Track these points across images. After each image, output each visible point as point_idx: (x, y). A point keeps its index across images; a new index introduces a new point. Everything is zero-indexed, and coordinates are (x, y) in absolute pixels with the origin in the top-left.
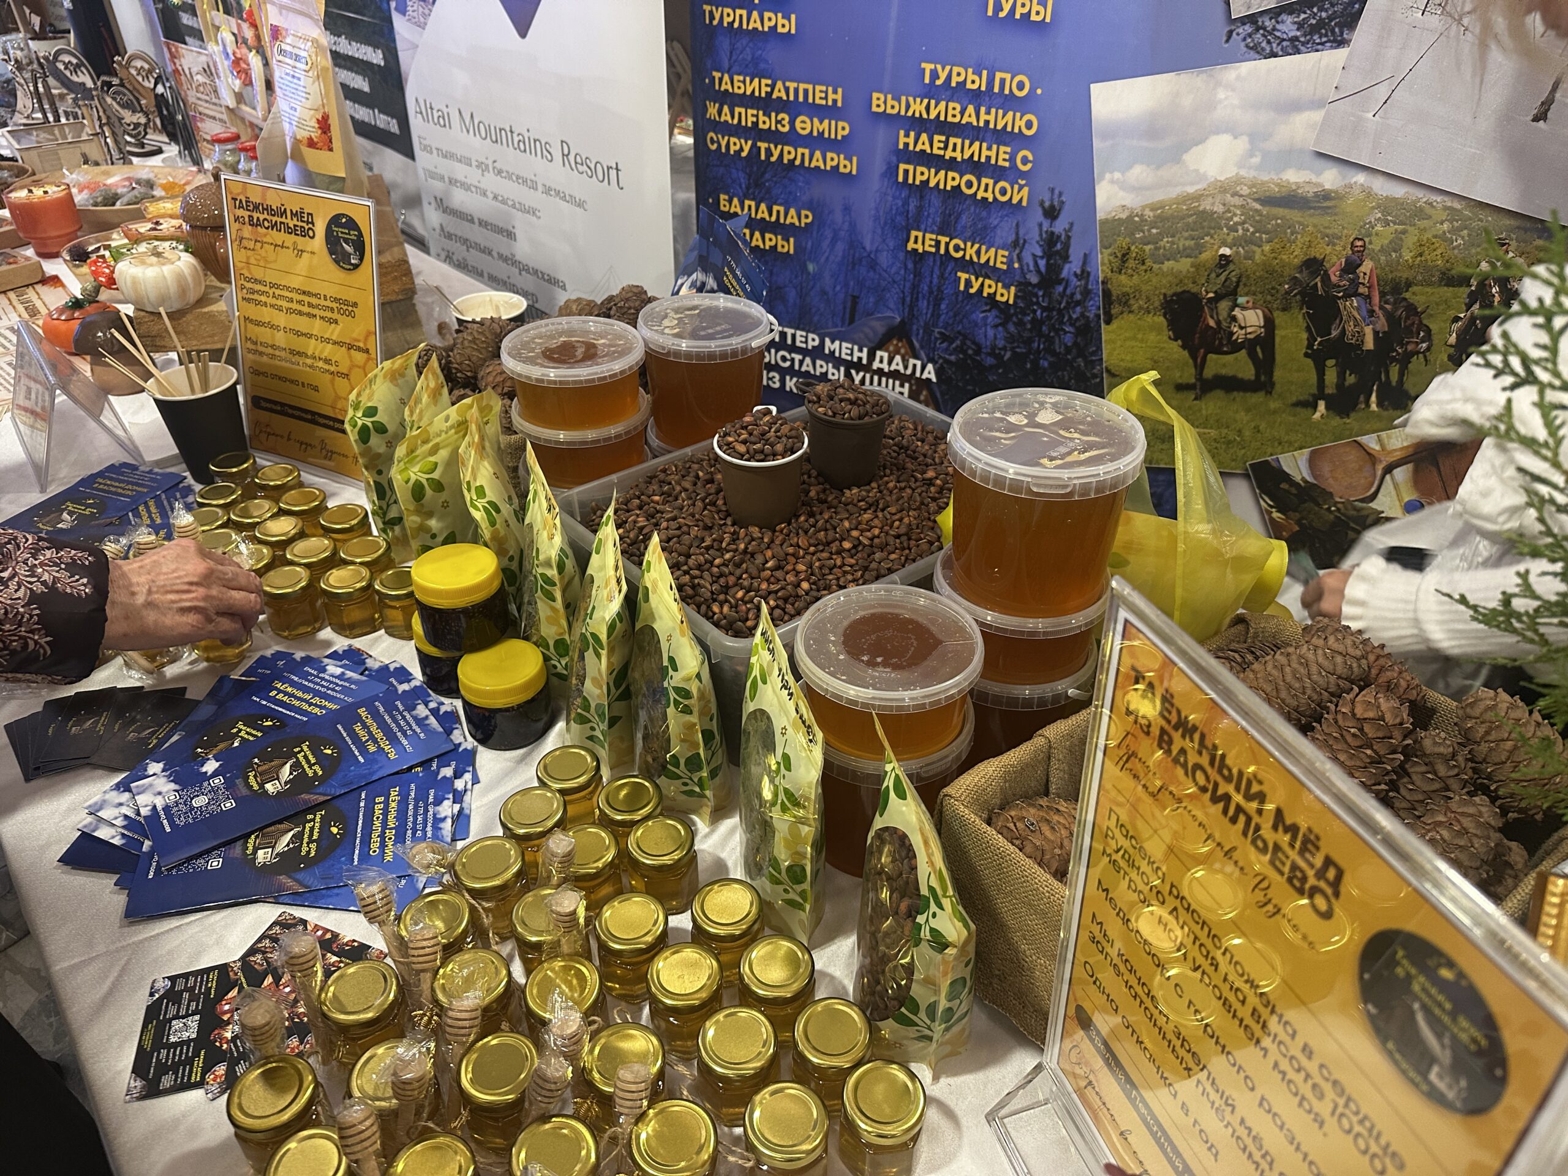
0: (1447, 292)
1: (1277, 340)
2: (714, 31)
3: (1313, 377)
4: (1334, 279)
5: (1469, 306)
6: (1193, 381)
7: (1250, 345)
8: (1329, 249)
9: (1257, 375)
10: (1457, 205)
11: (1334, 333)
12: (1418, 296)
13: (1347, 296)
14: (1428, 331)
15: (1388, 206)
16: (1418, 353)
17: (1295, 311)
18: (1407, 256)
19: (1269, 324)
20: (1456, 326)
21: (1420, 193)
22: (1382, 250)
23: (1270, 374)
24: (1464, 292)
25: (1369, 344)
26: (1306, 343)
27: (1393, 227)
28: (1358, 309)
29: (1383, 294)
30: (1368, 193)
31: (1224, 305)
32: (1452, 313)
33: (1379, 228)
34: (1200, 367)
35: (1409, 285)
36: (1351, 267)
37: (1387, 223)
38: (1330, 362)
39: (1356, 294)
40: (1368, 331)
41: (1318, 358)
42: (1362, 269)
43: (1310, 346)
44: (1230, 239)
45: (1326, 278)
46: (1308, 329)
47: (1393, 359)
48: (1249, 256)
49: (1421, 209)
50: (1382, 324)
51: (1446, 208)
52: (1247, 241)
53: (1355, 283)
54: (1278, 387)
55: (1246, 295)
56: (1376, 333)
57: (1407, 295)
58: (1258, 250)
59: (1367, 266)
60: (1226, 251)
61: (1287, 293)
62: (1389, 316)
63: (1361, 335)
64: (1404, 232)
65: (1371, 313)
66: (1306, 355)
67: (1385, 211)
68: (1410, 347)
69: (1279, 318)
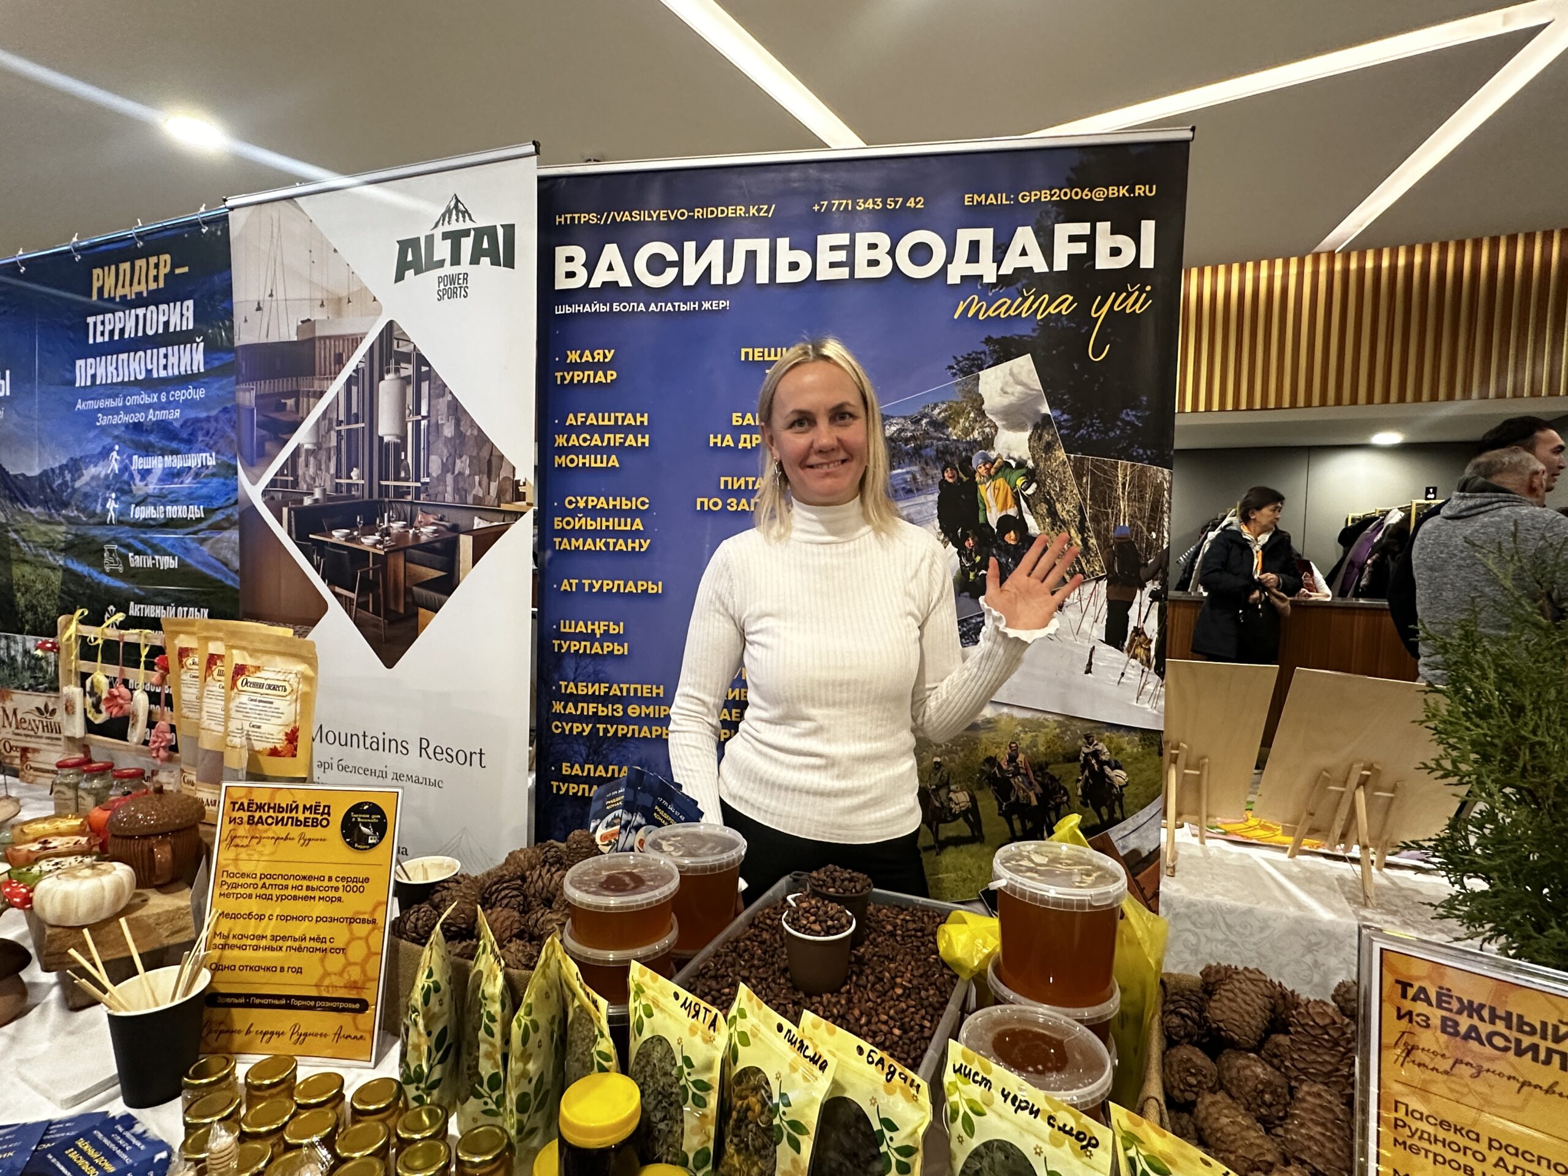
0: (1070, 766)
1: (980, 808)
2: (560, 657)
3: (1007, 828)
4: (1005, 767)
5: (1083, 772)
6: (933, 843)
7: (964, 814)
8: (997, 750)
9: (973, 832)
10: (1060, 719)
11: (1013, 799)
12: (1054, 770)
13: (1014, 776)
14: (1065, 789)
15: (1024, 723)
16: (1063, 803)
17: (987, 788)
18: (1042, 749)
19: (973, 799)
20: (1079, 784)
21: (1039, 715)
22: (1028, 747)
23: (980, 830)
24: (1078, 765)
25: (1034, 802)
26: (997, 807)
27: (1030, 734)
28: (1023, 782)
29: (1034, 772)
30: (1012, 718)
31: (943, 793)
32: (1075, 777)
33: (1022, 735)
34: (936, 834)
35: (1047, 764)
36: (1012, 759)
37: (1026, 732)
38: (1015, 817)
39: (1019, 774)
40: (1032, 794)
41: (1007, 815)
42: (1018, 760)
43: (1000, 808)
44: (938, 752)
45: (1000, 767)
46: (997, 799)
47: (1050, 809)
48: (952, 760)
49: (1042, 723)
50: (1039, 789)
51: (1055, 721)
52: (949, 752)
53: (1017, 767)
54: (987, 838)
55: (956, 783)
56: (1036, 795)
57: (1048, 771)
58: (957, 757)
59: (1021, 758)
60: (938, 759)
61: (979, 779)
62: (1042, 785)
63: (1028, 797)
64: (1036, 736)
65: (1031, 783)
66: (999, 814)
67: (1024, 726)
68: (1058, 800)
69: (978, 795)
